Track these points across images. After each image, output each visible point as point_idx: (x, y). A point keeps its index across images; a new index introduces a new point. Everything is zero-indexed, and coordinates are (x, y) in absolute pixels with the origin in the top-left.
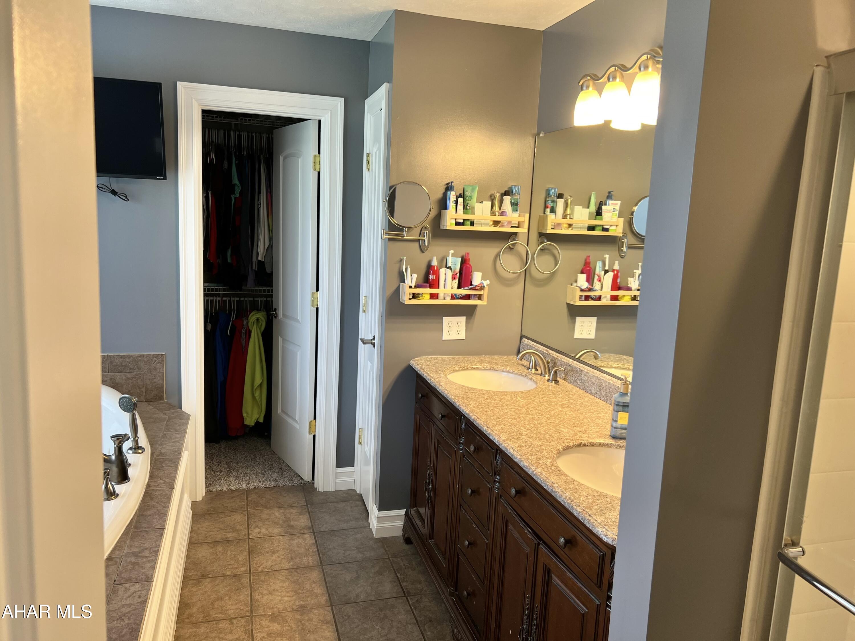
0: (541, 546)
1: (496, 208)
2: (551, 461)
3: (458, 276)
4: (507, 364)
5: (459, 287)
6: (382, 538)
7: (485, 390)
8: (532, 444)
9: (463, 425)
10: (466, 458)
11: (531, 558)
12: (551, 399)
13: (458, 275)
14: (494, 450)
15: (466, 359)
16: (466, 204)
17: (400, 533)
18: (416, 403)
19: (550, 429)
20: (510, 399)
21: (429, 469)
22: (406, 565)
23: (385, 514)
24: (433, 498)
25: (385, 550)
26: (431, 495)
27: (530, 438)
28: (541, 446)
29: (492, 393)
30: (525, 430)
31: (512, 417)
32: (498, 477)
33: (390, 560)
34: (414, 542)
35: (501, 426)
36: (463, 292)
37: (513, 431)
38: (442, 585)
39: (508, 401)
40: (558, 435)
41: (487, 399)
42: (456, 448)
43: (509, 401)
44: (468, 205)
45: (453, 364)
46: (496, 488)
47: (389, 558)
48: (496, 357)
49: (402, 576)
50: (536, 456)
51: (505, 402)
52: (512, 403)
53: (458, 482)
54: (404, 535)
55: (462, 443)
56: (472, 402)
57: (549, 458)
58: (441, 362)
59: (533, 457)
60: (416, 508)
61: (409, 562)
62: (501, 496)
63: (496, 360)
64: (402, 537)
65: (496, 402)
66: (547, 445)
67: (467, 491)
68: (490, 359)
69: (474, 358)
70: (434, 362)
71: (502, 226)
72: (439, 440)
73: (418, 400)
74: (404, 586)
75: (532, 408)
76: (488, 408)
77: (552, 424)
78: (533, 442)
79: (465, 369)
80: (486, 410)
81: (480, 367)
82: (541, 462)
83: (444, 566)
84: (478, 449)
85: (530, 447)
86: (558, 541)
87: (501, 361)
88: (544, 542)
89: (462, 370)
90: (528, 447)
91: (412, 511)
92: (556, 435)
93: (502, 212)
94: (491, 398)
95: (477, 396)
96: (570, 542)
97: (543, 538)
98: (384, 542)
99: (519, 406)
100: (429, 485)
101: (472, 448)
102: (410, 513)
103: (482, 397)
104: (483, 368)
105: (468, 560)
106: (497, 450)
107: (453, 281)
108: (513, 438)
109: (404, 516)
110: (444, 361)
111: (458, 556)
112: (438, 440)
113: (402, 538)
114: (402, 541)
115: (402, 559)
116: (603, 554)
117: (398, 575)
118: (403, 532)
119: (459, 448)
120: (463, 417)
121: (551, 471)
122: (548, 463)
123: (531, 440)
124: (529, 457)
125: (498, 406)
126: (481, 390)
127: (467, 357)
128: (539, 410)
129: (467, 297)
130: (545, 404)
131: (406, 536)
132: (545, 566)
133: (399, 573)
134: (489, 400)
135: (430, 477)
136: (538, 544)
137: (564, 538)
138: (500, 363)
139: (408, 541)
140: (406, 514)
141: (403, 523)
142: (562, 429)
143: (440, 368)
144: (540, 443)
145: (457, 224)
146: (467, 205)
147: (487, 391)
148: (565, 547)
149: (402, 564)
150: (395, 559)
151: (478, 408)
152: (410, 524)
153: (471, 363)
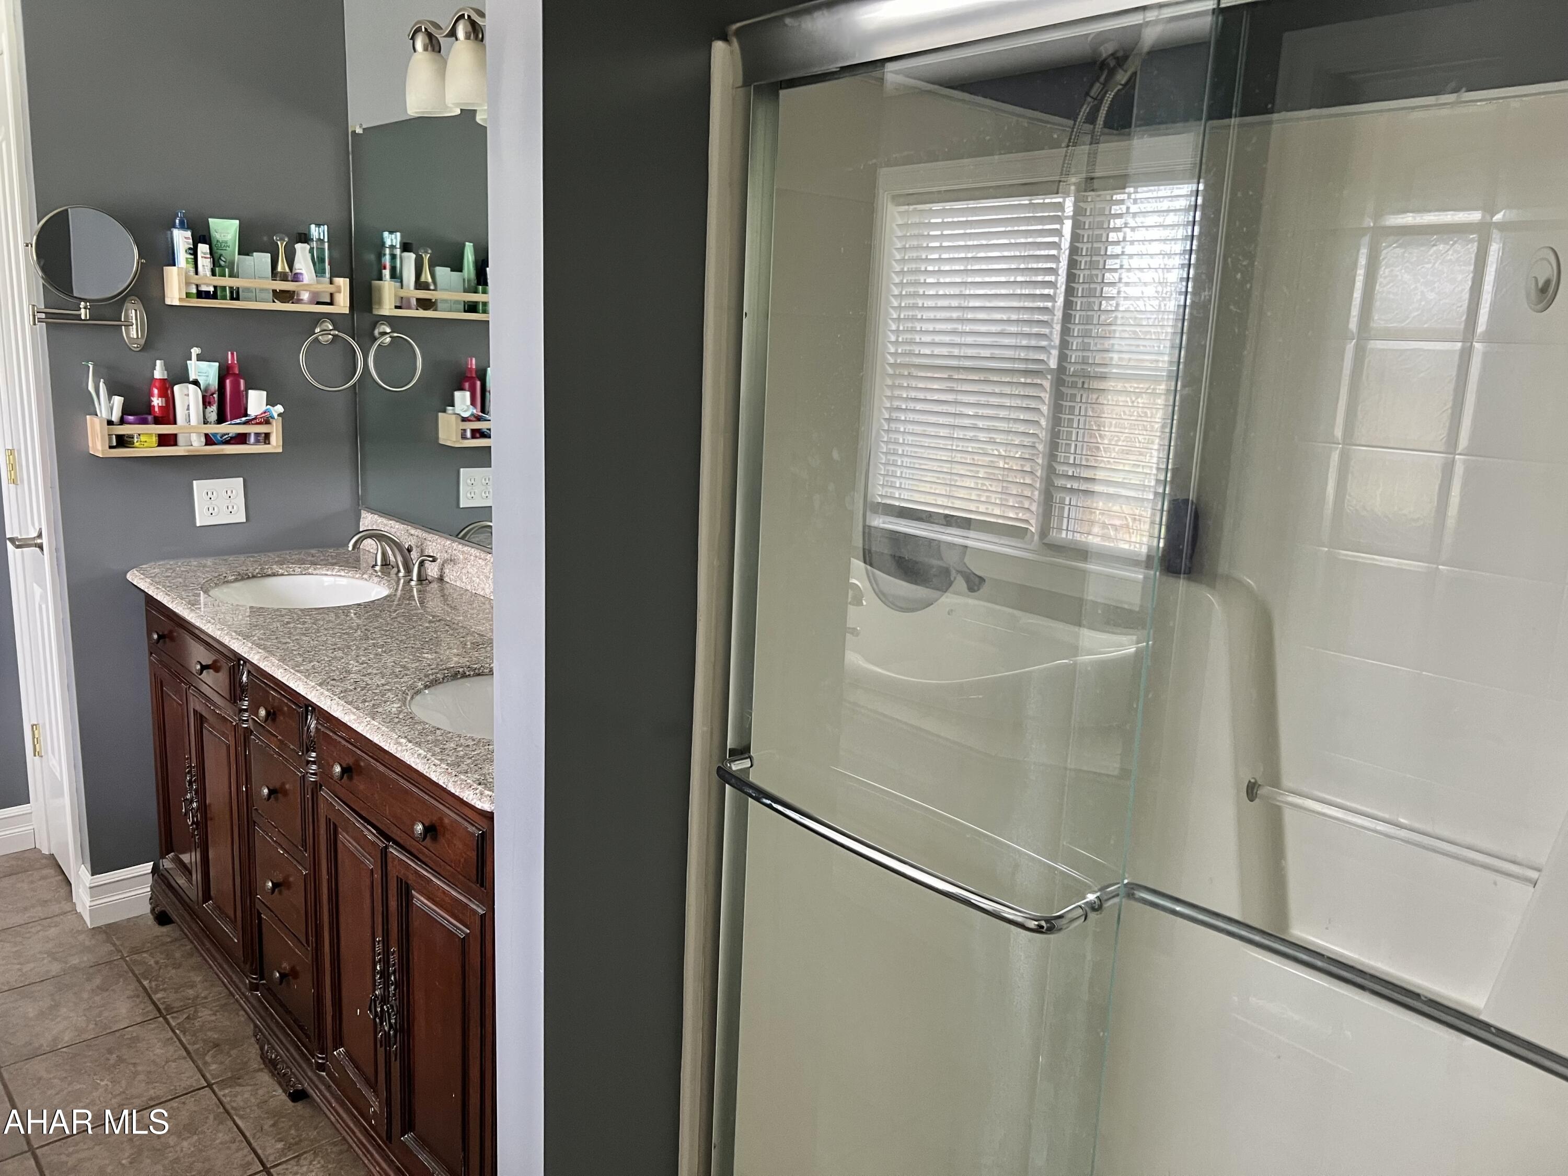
0: (391, 850)
1: (282, 266)
2: (399, 705)
3: (216, 399)
4: (334, 561)
5: (221, 419)
6: (105, 925)
7: (284, 609)
8: (367, 684)
9: (245, 675)
10: (255, 735)
11: (377, 876)
12: (412, 610)
13: (216, 396)
14: (301, 708)
15: (252, 559)
16: (216, 256)
17: (146, 908)
18: (151, 653)
19: (405, 658)
20: (333, 619)
21: (188, 772)
22: (162, 961)
23: (108, 877)
24: (202, 825)
25: (114, 945)
26: (197, 819)
27: (365, 676)
28: (383, 685)
29: (300, 613)
30: (357, 664)
31: (334, 647)
32: (314, 754)
33: (126, 961)
34: (174, 917)
35: (312, 664)
36: (230, 428)
37: (334, 669)
38: (234, 976)
39: (329, 621)
40: (417, 664)
41: (288, 623)
42: (235, 720)
43: (332, 622)
44: (222, 258)
45: (223, 569)
46: (312, 774)
47: (123, 958)
48: (313, 551)
49: (153, 984)
50: (373, 702)
51: (323, 625)
52: (338, 624)
53: (244, 782)
54: (153, 910)
55: (246, 710)
56: (257, 631)
57: (397, 701)
58: (196, 569)
59: (367, 704)
60: (173, 854)
61: (167, 955)
62: (321, 786)
63: (313, 556)
64: (150, 915)
65: (306, 626)
66: (395, 683)
67: (260, 791)
68: (302, 556)
69: (269, 556)
70: (182, 569)
71: (299, 301)
72: (204, 714)
73: (153, 648)
74: (159, 999)
75: (375, 628)
76: (289, 638)
77: (409, 650)
78: (369, 682)
79: (249, 578)
80: (284, 641)
81: (280, 570)
82: (380, 710)
83: (236, 941)
84: (274, 713)
85: (362, 690)
86: (413, 830)
87: (322, 558)
88: (396, 843)
89: (243, 579)
90: (359, 689)
91: (167, 863)
92: (413, 666)
93: (295, 274)
94: (298, 620)
95: (268, 621)
96: (431, 830)
97: (393, 836)
98: (108, 932)
99: (350, 628)
100: (191, 801)
101: (262, 712)
102: (161, 867)
103: (278, 621)
104: (286, 573)
105: (276, 916)
106: (307, 707)
107: (206, 408)
108: (333, 680)
109: (151, 875)
110: (204, 567)
111: (259, 914)
112: (201, 716)
113: (151, 917)
114: (151, 920)
115: (151, 953)
116: (483, 832)
117: (146, 983)
118: (151, 904)
119: (240, 719)
120: (242, 662)
121: (396, 720)
122: (394, 710)
123: (366, 679)
124: (360, 705)
125: (310, 631)
126: (278, 610)
127: (252, 557)
128: (387, 631)
129: (241, 439)
130: (399, 619)
131: (158, 909)
132: (400, 881)
133: (146, 978)
134: (292, 625)
135: (192, 787)
136: (386, 847)
137: (423, 825)
138: (322, 560)
139: (162, 918)
140: (155, 870)
141: (149, 889)
142: (426, 655)
143: (193, 580)
144: (383, 681)
145: (201, 294)
146: (220, 258)
147: (289, 610)
148: (424, 839)
149: (152, 962)
150: (135, 957)
151: (268, 639)
152: (164, 887)
153: (260, 565)
